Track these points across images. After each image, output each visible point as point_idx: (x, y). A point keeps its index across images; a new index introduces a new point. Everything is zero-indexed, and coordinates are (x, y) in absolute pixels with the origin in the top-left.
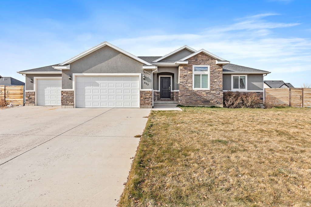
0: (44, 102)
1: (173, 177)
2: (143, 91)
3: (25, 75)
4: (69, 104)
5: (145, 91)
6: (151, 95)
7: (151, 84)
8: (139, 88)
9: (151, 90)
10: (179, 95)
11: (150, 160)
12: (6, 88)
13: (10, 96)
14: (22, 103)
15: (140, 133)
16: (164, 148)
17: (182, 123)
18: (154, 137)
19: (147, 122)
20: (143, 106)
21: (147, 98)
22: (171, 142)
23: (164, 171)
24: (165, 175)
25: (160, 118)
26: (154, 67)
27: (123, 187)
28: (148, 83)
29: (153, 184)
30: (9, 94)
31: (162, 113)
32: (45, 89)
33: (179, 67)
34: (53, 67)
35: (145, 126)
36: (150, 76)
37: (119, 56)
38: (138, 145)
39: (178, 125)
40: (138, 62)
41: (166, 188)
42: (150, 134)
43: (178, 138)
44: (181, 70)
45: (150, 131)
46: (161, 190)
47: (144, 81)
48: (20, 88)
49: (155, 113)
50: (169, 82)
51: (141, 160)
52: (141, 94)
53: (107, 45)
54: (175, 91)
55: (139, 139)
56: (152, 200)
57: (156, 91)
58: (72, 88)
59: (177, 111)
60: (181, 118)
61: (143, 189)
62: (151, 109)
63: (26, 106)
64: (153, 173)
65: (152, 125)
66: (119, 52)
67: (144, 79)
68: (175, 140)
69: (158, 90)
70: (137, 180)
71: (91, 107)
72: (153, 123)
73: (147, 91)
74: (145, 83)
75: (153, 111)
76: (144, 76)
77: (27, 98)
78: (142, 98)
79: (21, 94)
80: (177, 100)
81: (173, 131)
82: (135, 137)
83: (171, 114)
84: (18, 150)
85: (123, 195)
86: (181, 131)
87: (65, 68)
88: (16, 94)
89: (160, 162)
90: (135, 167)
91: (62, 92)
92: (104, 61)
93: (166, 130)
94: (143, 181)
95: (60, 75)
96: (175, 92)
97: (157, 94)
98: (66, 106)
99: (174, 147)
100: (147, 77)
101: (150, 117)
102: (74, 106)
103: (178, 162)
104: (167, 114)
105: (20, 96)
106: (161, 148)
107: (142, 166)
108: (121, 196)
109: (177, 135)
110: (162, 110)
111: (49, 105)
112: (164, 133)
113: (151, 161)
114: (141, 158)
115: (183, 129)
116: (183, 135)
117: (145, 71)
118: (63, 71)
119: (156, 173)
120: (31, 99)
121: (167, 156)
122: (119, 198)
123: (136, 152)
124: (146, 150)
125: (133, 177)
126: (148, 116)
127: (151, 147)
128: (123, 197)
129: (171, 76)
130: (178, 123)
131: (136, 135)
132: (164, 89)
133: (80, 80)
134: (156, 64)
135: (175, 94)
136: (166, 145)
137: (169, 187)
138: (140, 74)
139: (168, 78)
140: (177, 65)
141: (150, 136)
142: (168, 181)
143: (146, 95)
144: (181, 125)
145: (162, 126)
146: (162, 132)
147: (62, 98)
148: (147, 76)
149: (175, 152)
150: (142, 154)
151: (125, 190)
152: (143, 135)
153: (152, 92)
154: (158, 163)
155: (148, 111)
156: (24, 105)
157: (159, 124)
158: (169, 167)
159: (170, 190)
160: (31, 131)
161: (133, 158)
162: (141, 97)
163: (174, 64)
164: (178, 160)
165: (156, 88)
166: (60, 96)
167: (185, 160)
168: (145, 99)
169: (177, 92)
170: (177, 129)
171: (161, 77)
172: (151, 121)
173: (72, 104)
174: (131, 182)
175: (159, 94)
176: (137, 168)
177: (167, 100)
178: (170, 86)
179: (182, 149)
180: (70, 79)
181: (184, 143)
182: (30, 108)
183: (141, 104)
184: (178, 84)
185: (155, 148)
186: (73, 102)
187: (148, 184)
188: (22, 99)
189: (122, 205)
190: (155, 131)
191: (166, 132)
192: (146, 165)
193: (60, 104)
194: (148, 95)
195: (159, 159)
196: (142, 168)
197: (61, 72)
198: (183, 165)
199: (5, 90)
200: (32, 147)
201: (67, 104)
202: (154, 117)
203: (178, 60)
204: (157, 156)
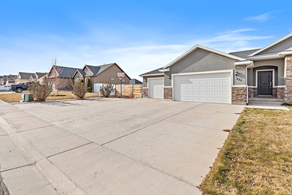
0: (153, 96)
1: (263, 177)
2: (235, 87)
3: (143, 77)
4: (169, 98)
5: (237, 87)
6: (245, 91)
7: (245, 80)
8: (231, 85)
9: (245, 86)
10: (285, 92)
11: (238, 154)
12: (133, 86)
13: (135, 91)
14: (141, 96)
15: (230, 128)
16: (257, 147)
17: (286, 124)
18: (245, 134)
19: (238, 118)
20: (235, 102)
21: (240, 95)
22: (267, 142)
23: (252, 168)
24: (254, 172)
25: (254, 116)
26: (249, 62)
27: (209, 170)
28: (241, 79)
29: (239, 177)
30: (134, 90)
31: (258, 112)
32: (154, 87)
33: (286, 58)
34: (159, 70)
35: (236, 122)
36: (245, 72)
37: (210, 55)
38: (226, 138)
39: (280, 127)
40: (229, 59)
41: (254, 185)
42: (241, 131)
43: (277, 140)
44: (288, 61)
45: (241, 128)
46: (247, 184)
47: (236, 77)
48: (140, 86)
49: (249, 110)
50: (270, 77)
51: (228, 152)
52: (232, 90)
53: (198, 48)
54: (278, 86)
55: (228, 133)
56: (236, 189)
57: (252, 87)
58: (171, 86)
59: (281, 110)
60: (286, 119)
61: (228, 177)
62: (245, 106)
63: (143, 98)
64: (239, 166)
65: (244, 123)
66: (210, 52)
67: (236, 75)
68: (272, 142)
69: (254, 85)
70: (222, 167)
71: (185, 101)
72: (245, 120)
73: (240, 87)
74: (237, 79)
75: (247, 108)
76: (237, 72)
77: (144, 93)
78: (234, 95)
79: (141, 90)
80: (283, 97)
81: (272, 131)
82: (224, 131)
83: (271, 112)
84: (140, 125)
85: (208, 176)
86: (283, 133)
87: (166, 70)
88: (138, 90)
89: (249, 159)
90: (221, 157)
91: (164, 88)
92: (196, 62)
93: (261, 129)
94: (229, 171)
95: (163, 76)
96: (279, 88)
97: (253, 90)
98: (167, 100)
99: (270, 148)
100: (240, 73)
101: (242, 114)
102: (173, 99)
103: (272, 165)
104: (266, 113)
105: (140, 91)
106: (253, 146)
107: (229, 158)
108: (207, 176)
109: (277, 136)
110: (259, 108)
111: (156, 98)
112: (258, 132)
113: (239, 156)
114: (228, 150)
115: (287, 132)
116: (286, 139)
117: (238, 67)
118: (165, 72)
119: (243, 167)
120: (146, 93)
121: (259, 156)
122: (204, 177)
123: (223, 144)
124: (235, 145)
125: (219, 165)
126: (240, 113)
127: (240, 142)
128: (208, 177)
129: (274, 70)
130: (280, 123)
131: (225, 129)
132: (262, 85)
133: (177, 79)
134: (251, 58)
135: (278, 90)
136: (260, 144)
137: (258, 185)
138: (232, 71)
139: (268, 73)
140: (283, 56)
141: (241, 132)
142: (256, 179)
143: (239, 91)
144: (285, 126)
145: (256, 124)
146: (256, 130)
147: (164, 93)
148: (240, 71)
149: (270, 153)
150: (230, 147)
151: (210, 172)
152: (233, 130)
153: (246, 88)
154: (247, 159)
155: (241, 108)
156: (142, 98)
157: (253, 122)
158: (260, 167)
159: (258, 188)
160: (146, 115)
161: (220, 149)
162: (233, 93)
163: (278, 55)
164: (274, 162)
165: (252, 84)
166: (163, 92)
167: (283, 165)
168: (238, 95)
169: (282, 88)
170: (278, 130)
171: (258, 72)
172: (243, 118)
173: (171, 98)
174: (216, 167)
175: (256, 91)
176: (222, 158)
177: (268, 97)
178: (272, 82)
179: (281, 153)
180: (170, 78)
181: (285, 146)
182: (145, 99)
183: (232, 101)
184: (284, 79)
185: (245, 145)
186: (172, 96)
187: (233, 174)
188: (141, 93)
189: (207, 182)
190: (248, 128)
191: (261, 132)
192: (233, 158)
193: (163, 98)
194: (241, 91)
195: (247, 155)
196: (228, 159)
197: (163, 74)
198: (279, 170)
199: (133, 87)
200: (147, 125)
201: (168, 98)
202: (247, 114)
203: (283, 50)
204: (247, 152)
